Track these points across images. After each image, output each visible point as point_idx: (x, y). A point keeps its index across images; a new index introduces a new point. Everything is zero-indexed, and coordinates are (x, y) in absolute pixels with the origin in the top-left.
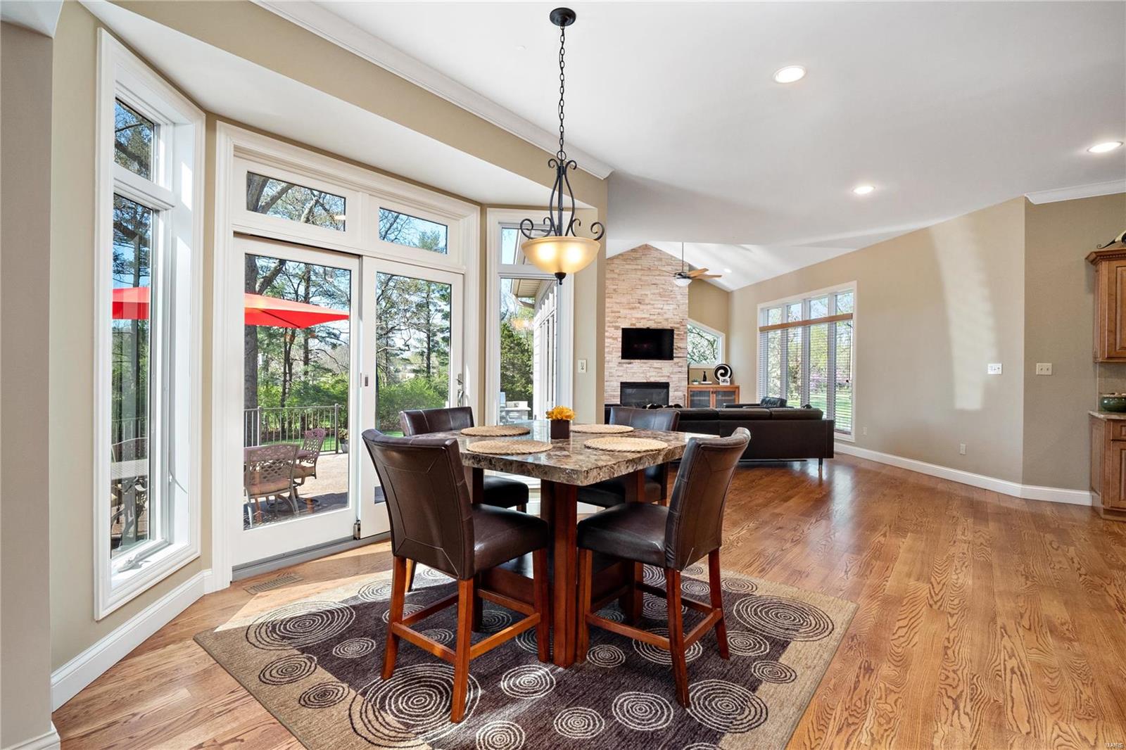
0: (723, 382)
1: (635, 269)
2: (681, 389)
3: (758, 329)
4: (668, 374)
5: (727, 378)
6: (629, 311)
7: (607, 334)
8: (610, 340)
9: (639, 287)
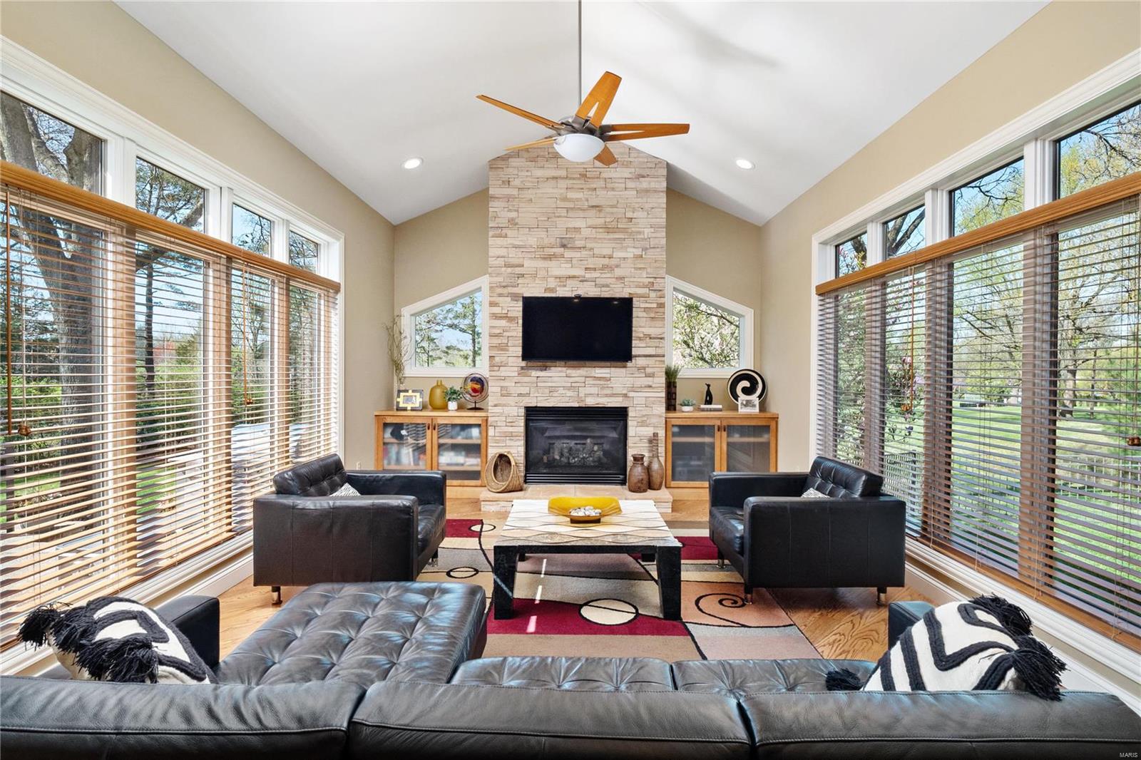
0: (746, 406)
1: (555, 178)
2: (654, 420)
3: (814, 291)
4: (624, 392)
5: (754, 398)
6: (541, 264)
7: (497, 310)
8: (503, 323)
9: (563, 212)
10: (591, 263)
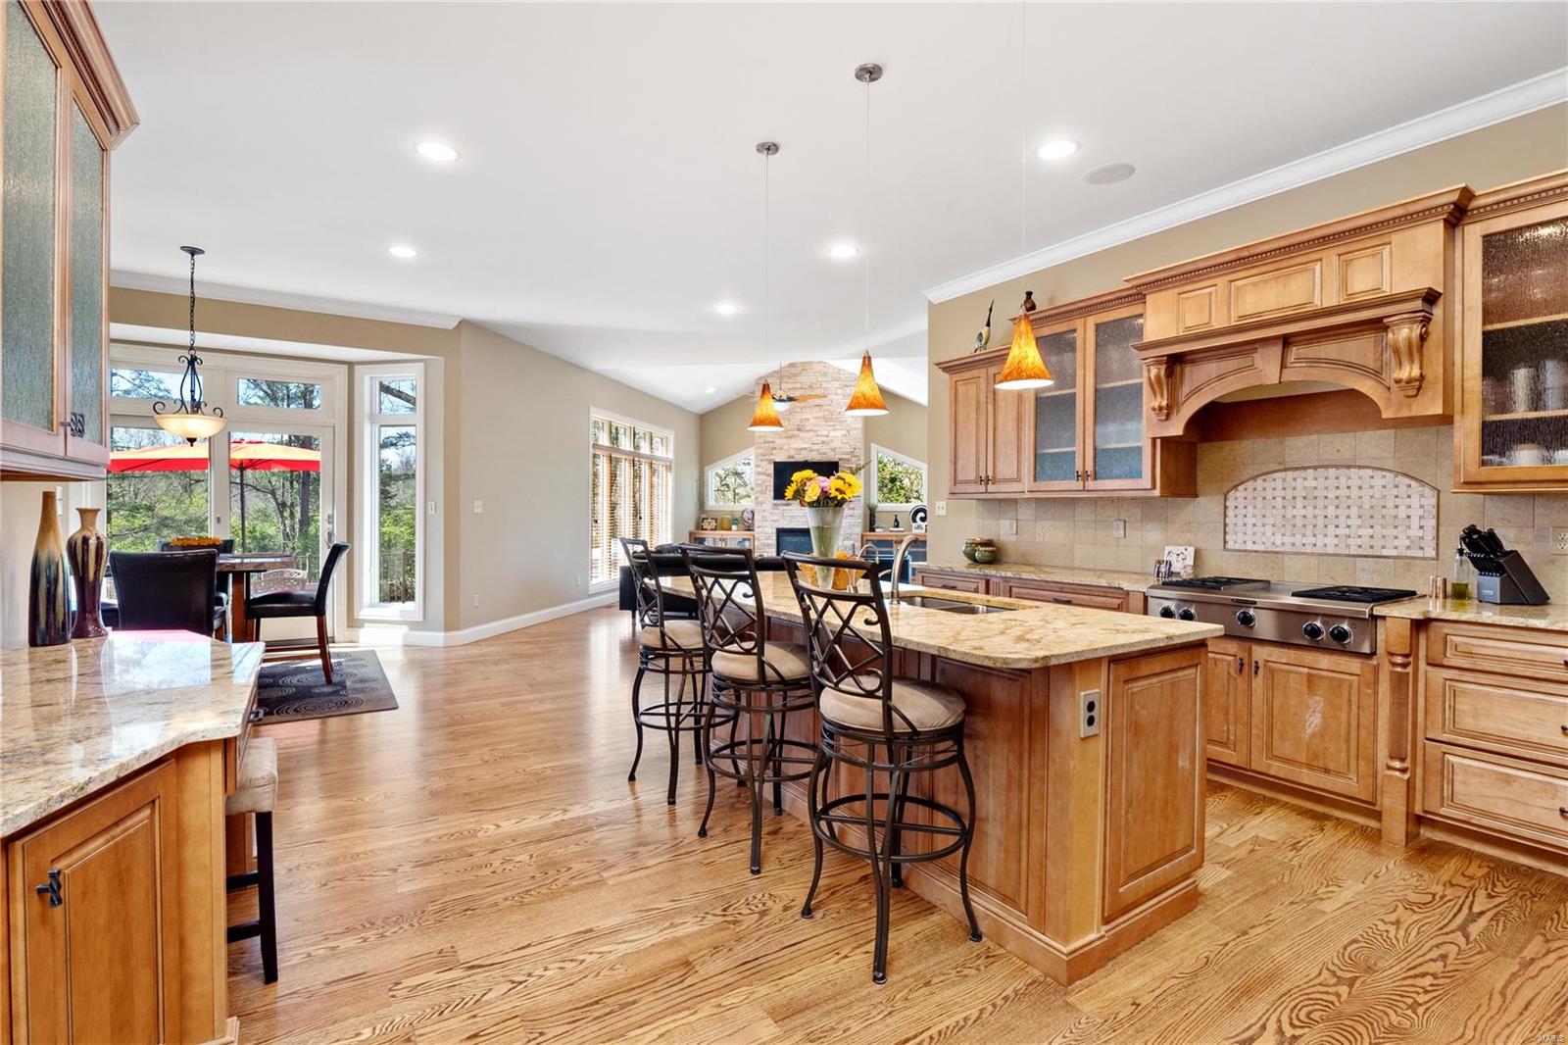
0: (917, 528)
6: (786, 441)
7: (759, 469)
8: (764, 477)
9: (799, 410)
10: (815, 439)
